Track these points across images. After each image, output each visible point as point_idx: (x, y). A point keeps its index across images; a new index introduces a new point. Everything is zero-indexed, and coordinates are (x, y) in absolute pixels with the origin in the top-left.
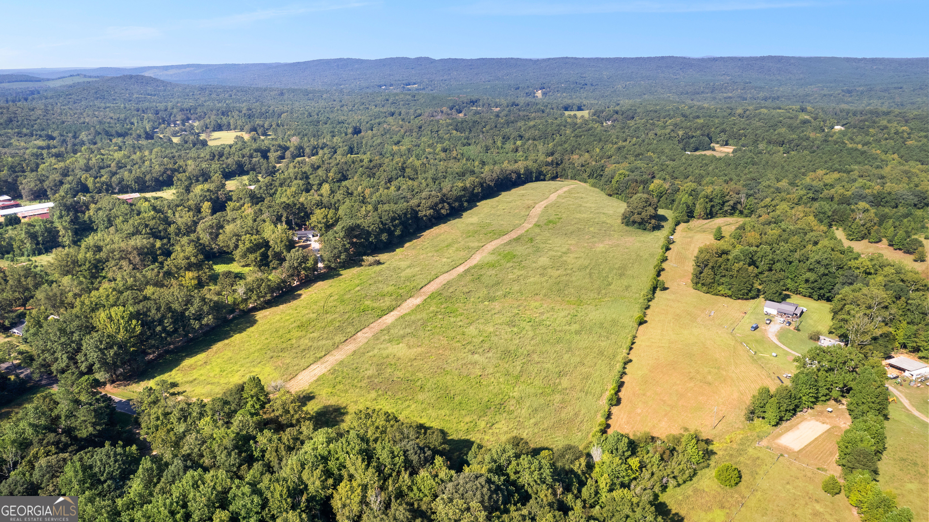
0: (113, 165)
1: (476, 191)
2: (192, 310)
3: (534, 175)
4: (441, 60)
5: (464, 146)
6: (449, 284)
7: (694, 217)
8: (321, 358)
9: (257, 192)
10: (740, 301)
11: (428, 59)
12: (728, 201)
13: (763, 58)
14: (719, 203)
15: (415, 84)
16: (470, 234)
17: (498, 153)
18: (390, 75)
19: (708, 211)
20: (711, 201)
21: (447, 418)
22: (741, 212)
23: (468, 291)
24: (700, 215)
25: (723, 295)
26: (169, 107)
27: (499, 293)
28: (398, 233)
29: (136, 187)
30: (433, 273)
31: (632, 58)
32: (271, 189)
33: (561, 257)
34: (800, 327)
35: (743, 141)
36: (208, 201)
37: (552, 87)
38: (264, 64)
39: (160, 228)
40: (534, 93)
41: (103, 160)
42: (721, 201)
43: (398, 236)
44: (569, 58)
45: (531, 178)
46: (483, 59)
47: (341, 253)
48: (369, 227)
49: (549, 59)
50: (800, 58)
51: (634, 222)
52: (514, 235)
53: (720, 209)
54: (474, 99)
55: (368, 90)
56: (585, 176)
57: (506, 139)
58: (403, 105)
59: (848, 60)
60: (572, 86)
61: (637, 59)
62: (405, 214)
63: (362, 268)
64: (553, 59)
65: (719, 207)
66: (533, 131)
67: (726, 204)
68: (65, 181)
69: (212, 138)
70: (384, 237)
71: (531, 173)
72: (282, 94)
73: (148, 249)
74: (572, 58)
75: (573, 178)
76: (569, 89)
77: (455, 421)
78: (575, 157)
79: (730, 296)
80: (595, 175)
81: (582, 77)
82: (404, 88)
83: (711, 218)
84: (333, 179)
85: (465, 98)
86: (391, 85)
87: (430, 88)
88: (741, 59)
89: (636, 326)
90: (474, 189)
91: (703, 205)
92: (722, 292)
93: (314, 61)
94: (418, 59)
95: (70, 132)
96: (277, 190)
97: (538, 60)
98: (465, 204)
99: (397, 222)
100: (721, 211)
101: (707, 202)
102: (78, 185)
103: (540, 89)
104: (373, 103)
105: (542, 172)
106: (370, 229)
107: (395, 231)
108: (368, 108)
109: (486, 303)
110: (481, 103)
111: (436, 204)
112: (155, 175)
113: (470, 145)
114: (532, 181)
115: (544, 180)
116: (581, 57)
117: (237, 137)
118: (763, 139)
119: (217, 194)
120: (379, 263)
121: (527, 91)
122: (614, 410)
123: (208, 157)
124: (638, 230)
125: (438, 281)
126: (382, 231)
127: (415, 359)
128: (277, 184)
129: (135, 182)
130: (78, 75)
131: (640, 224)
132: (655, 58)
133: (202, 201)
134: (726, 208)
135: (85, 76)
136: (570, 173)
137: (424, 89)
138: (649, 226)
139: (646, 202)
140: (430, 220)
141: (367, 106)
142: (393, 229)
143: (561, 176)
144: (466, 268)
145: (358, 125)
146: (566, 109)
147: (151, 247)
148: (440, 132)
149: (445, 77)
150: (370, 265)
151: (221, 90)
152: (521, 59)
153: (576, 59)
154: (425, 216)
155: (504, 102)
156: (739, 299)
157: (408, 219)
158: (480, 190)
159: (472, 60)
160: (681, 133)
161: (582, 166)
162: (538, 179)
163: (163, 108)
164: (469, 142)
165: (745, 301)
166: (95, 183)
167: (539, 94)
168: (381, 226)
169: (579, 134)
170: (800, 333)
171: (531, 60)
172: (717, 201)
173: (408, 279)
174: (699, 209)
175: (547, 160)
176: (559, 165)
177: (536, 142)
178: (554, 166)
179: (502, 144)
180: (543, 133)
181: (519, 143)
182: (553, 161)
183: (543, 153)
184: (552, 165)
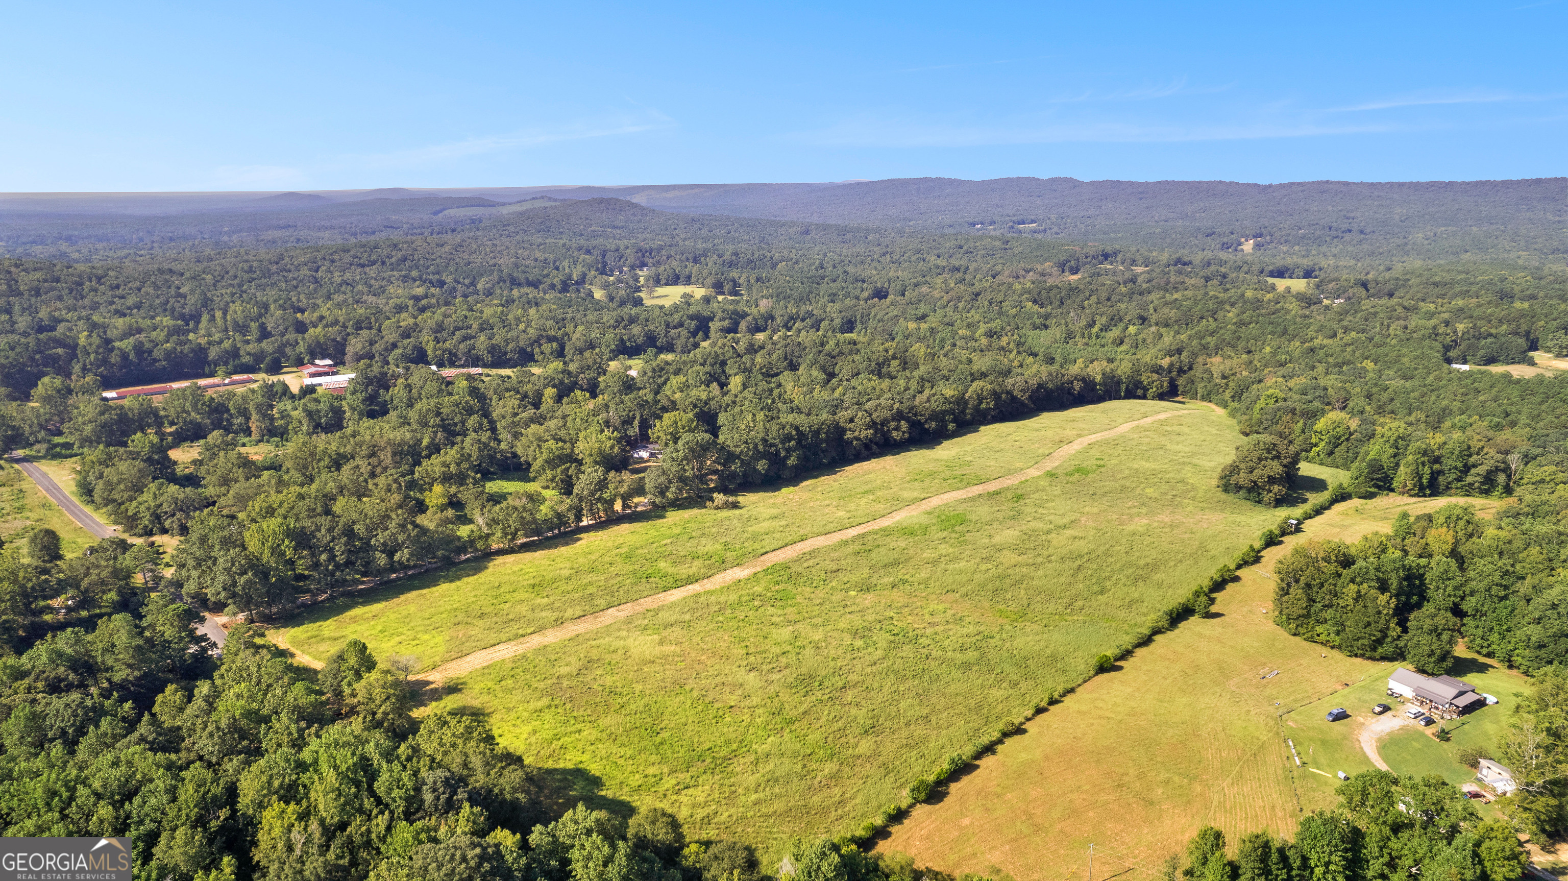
0: (475, 326)
1: (983, 406)
2: (381, 537)
3: (1123, 387)
4: (1092, 183)
6: (813, 553)
7: (1393, 490)
8: (523, 636)
9: (638, 380)
10: (1359, 660)
11: (1070, 180)
12: (1475, 466)
14: (1456, 468)
15: (1033, 222)
16: (918, 477)
17: (1087, 344)
18: (997, 206)
19: (1425, 481)
20: (1437, 460)
21: (621, 762)
22: (1509, 491)
23: (835, 568)
24: (1405, 486)
26: (622, 247)
27: (886, 580)
28: (792, 461)
29: (488, 358)
30: (802, 532)
31: (1468, 183)
32: (660, 376)
33: (1049, 532)
34: (1453, 735)
36: (554, 386)
37: (1277, 234)
38: (808, 185)
39: (456, 420)
40: (1240, 244)
41: (466, 317)
42: (1460, 465)
43: (794, 467)
44: (1332, 183)
45: (1118, 391)
46: (1167, 182)
47: (670, 482)
49: (1293, 184)
51: (1239, 488)
52: (993, 486)
53: (1459, 480)
54: (1109, 249)
55: (951, 230)
56: (1227, 395)
57: (1115, 320)
58: (984, 256)
60: (1318, 233)
62: (817, 433)
63: (704, 511)
65: (1453, 476)
66: (1168, 310)
67: (1473, 471)
68: (399, 344)
69: (656, 294)
70: (762, 466)
71: (1119, 383)
72: (807, 232)
73: (409, 446)
74: (1339, 182)
75: (1207, 398)
76: (1309, 239)
77: (630, 769)
78: (1217, 360)
79: (1337, 649)
81: (1348, 218)
82: (1012, 227)
83: (1431, 495)
84: (761, 369)
85: (1094, 246)
86: (993, 223)
87: (1055, 229)
89: (1092, 672)
90: (980, 403)
91: (1413, 467)
92: (1323, 638)
93: (883, 181)
94: (1053, 180)
95: (468, 277)
96: (668, 379)
98: (951, 426)
99: (793, 443)
100: (1459, 484)
101: (1423, 464)
102: (413, 350)
103: (1254, 237)
104: (935, 252)
105: (1141, 383)
106: (738, 450)
107: (787, 457)
109: (853, 593)
110: (1119, 258)
111: (884, 422)
112: (521, 344)
113: (1044, 327)
114: (1118, 398)
115: (1144, 397)
116: (1357, 180)
117: (685, 295)
119: (577, 377)
120: (735, 506)
121: (1225, 240)
122: (918, 809)
123: (612, 322)
124: (1243, 502)
125: (800, 546)
126: (759, 455)
127: (653, 662)
129: (489, 352)
130: (542, 197)
131: (1250, 490)
133: (545, 386)
134: (1469, 479)
135: (550, 199)
136: (1200, 388)
137: (1044, 231)
138: (1267, 496)
139: (1269, 451)
140: (867, 446)
142: (783, 454)
143: (1184, 394)
144: (863, 531)
145: (886, 285)
146: (1280, 273)
147: (415, 445)
149: (1091, 212)
150: (718, 508)
151: (717, 223)
152: (1237, 184)
153: (1346, 184)
154: (857, 439)
155: (1165, 257)
156: (1356, 656)
157: (822, 441)
158: (992, 405)
159: (1147, 184)
161: (1225, 377)
162: (1131, 394)
163: (613, 247)
164: (1047, 323)
165: (1368, 662)
166: (435, 349)
167: (1248, 246)
168: (761, 447)
170: (1445, 745)
172: (1450, 462)
173: (754, 538)
174: (1403, 475)
175: (1159, 362)
176: (1185, 372)
177: (1163, 330)
178: (1174, 374)
179: (1101, 330)
180: (1185, 314)
181: (1132, 329)
182: (1171, 365)
183: (1159, 350)
184: (1170, 372)
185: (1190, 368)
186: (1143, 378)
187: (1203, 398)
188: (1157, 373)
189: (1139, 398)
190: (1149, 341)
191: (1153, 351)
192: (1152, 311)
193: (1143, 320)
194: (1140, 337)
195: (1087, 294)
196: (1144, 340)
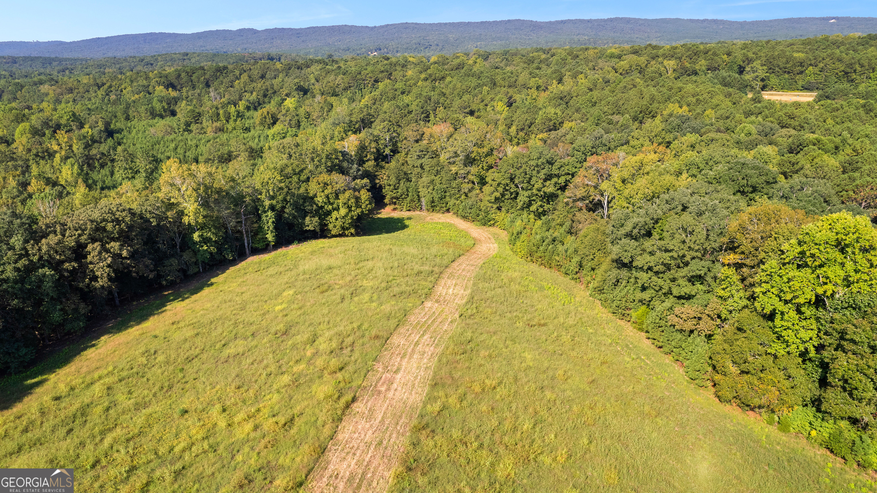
75: (440, 204)
175: (338, 145)
176: (386, 158)
177: (332, 100)
178: (370, 165)
179: (248, 108)
180: (354, 78)
181: (290, 103)
182: (362, 148)
183: (335, 124)
184: (361, 162)
185: (395, 151)
186: (313, 188)
187: (433, 207)
188: (343, 171)
189: (314, 235)
190: (315, 115)
191: (323, 128)
192: (313, 81)
193: (304, 91)
194: (302, 111)
195: (237, 73)
196: (308, 115)
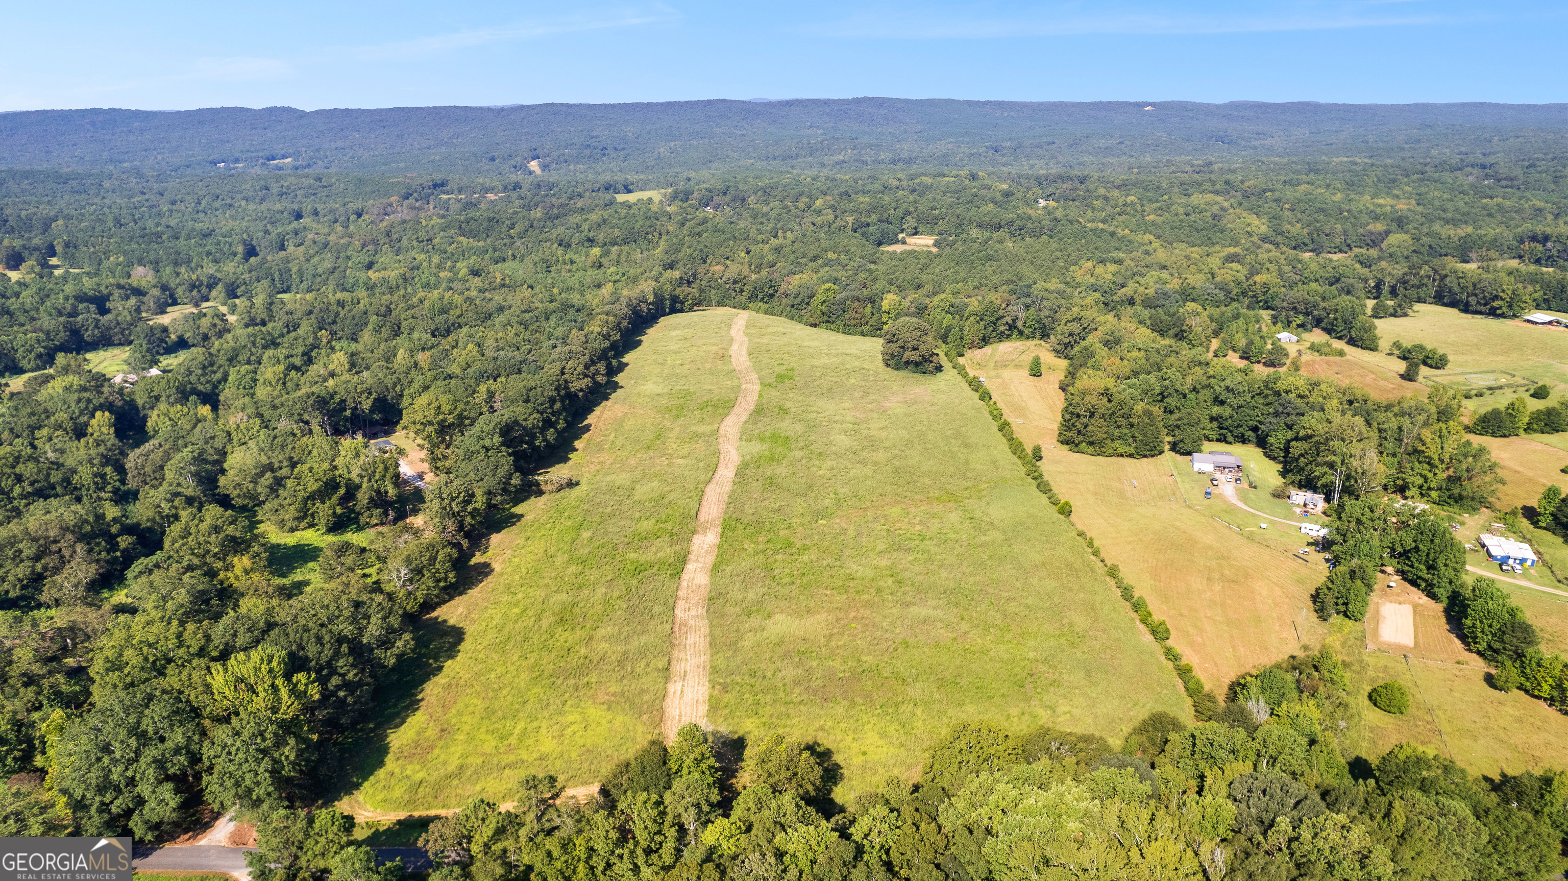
1: (613, 338)
3: (668, 303)
5: (497, 263)
6: (735, 500)
10: (1145, 460)
13: (857, 101)
14: (992, 322)
15: (284, 157)
16: (676, 412)
17: (570, 271)
22: (1021, 333)
23: (776, 507)
24: (974, 341)
25: (1122, 455)
27: (826, 502)
28: (561, 425)
30: (689, 486)
32: (215, 372)
34: (1254, 483)
35: (941, 226)
37: (554, 155)
40: (526, 167)
42: (994, 319)
43: (562, 431)
44: (557, 105)
45: (663, 309)
48: (525, 420)
50: (907, 101)
51: (907, 363)
52: (747, 405)
54: (434, 179)
56: (743, 299)
59: (969, 103)
60: (586, 152)
61: (669, 104)
64: (529, 106)
67: (1000, 322)
71: (662, 299)
74: (562, 104)
75: (719, 304)
76: (583, 157)
78: (717, 268)
79: (1131, 456)
80: (760, 296)
85: (415, 178)
86: (234, 160)
88: (827, 103)
89: (1065, 518)
92: (1119, 451)
97: (502, 110)
98: (614, 363)
99: (558, 405)
103: (533, 159)
105: (678, 297)
107: (557, 422)
108: (230, 205)
109: (822, 522)
110: (455, 187)
111: (586, 368)
113: (504, 260)
114: (664, 314)
118: (971, 222)
120: (570, 482)
121: (513, 163)
122: (1170, 643)
124: (916, 375)
125: (710, 498)
126: (544, 425)
128: (222, 360)
131: (917, 364)
132: (698, 102)
134: (1001, 329)
136: (713, 295)
137: (309, 166)
138: (930, 367)
139: (921, 329)
140: (586, 396)
141: (229, 201)
142: (553, 419)
143: (701, 302)
144: (733, 469)
148: (436, 241)
149: (340, 143)
152: (471, 108)
154: (581, 390)
156: (1145, 456)
157: (563, 399)
158: (618, 336)
160: (850, 219)
161: (735, 282)
162: (674, 311)
165: (1150, 459)
167: (534, 167)
168: (539, 416)
169: (697, 230)
170: (1259, 491)
171: (489, 109)
